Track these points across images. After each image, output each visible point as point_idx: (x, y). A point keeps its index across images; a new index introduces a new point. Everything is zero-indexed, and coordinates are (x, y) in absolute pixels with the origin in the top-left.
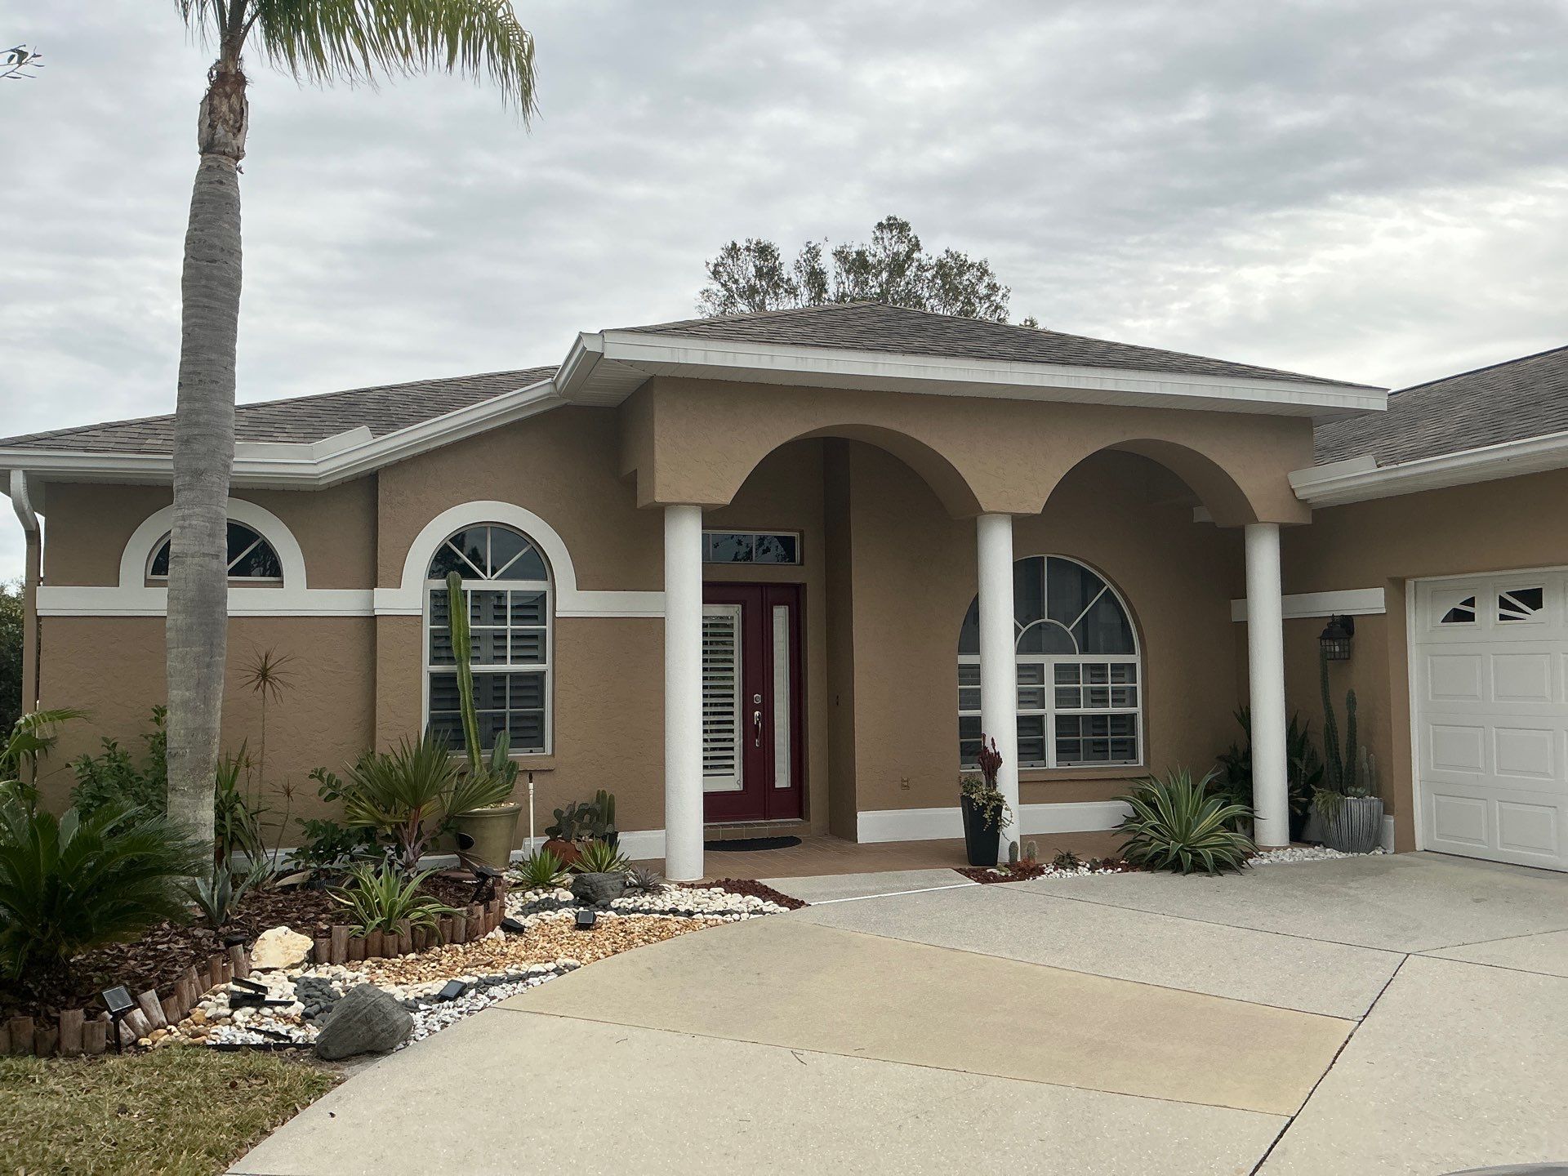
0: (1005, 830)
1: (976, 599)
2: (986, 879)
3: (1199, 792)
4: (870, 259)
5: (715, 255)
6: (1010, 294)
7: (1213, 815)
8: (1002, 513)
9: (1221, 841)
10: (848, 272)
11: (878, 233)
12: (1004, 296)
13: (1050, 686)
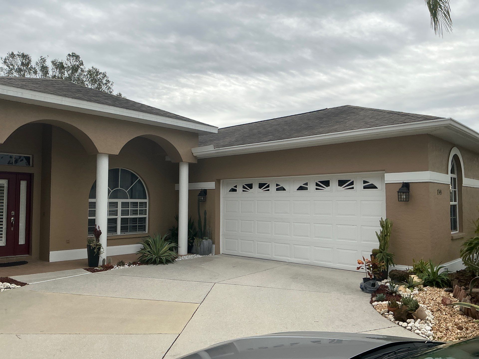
0: (101, 255)
1: (96, 181)
2: (94, 271)
3: (163, 239)
4: (65, 66)
5: (5, 56)
6: (113, 84)
7: (166, 246)
8: (105, 154)
9: (168, 254)
10: (57, 68)
11: (68, 57)
12: (111, 84)
13: (120, 209)
